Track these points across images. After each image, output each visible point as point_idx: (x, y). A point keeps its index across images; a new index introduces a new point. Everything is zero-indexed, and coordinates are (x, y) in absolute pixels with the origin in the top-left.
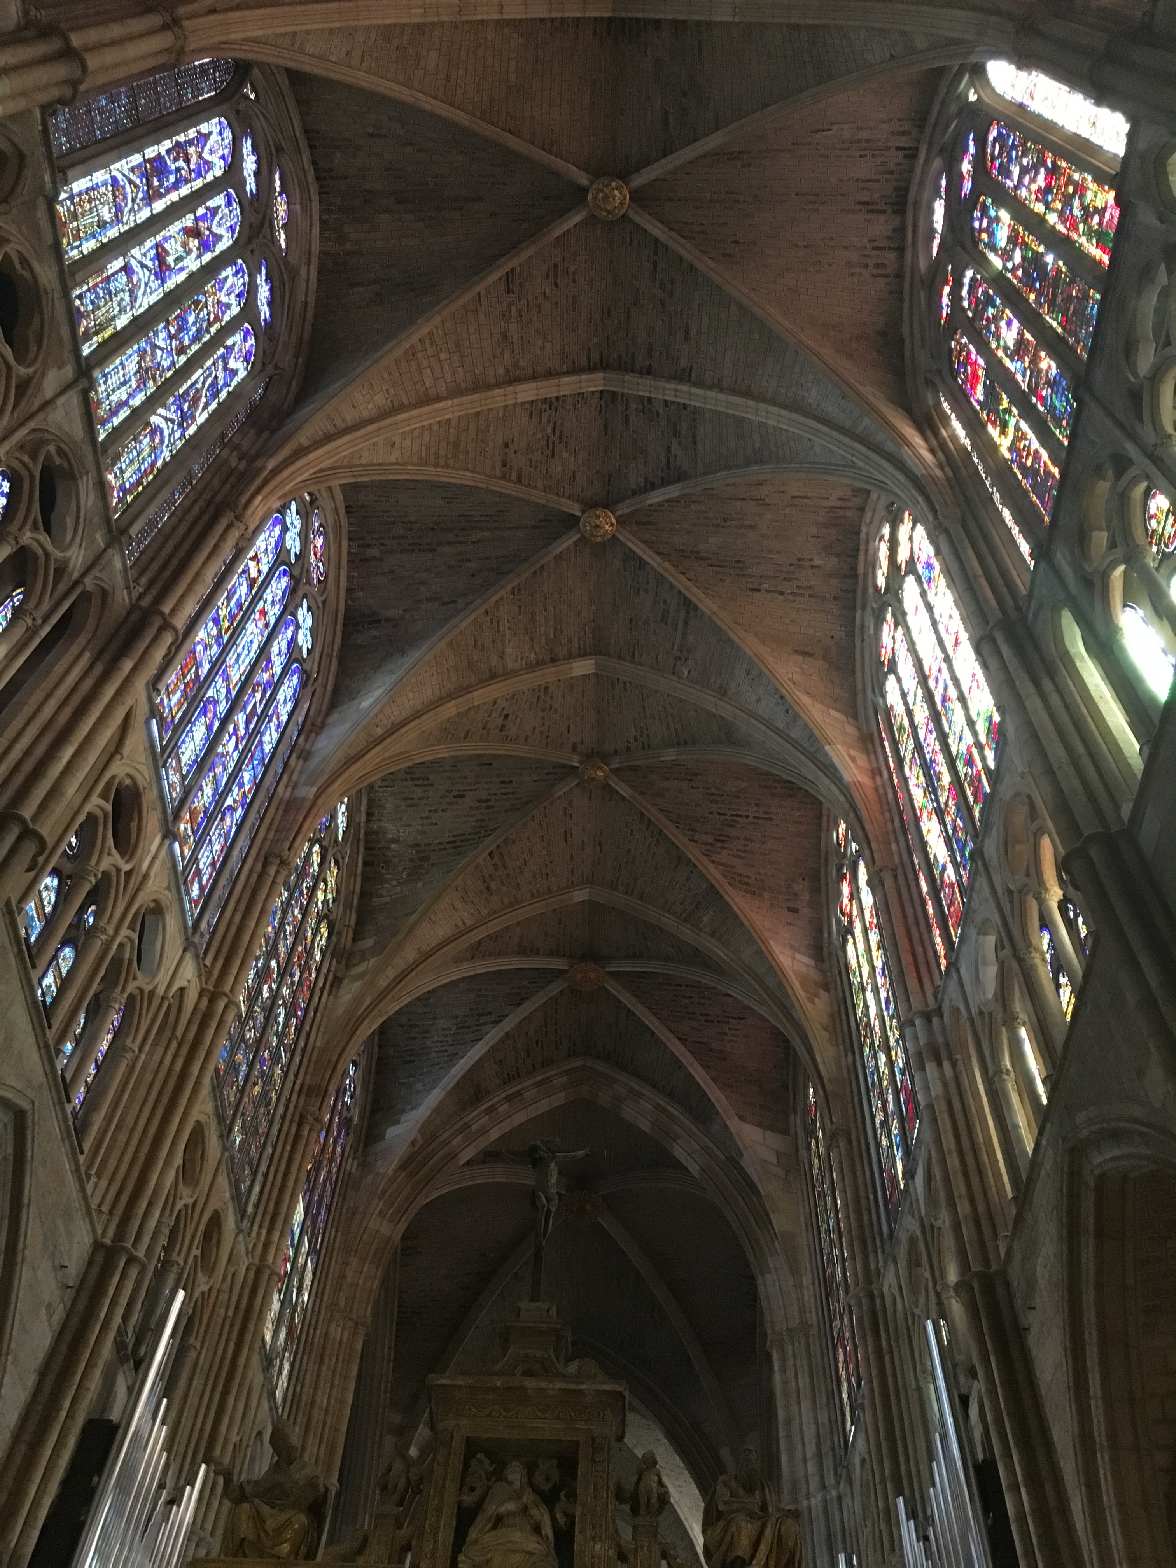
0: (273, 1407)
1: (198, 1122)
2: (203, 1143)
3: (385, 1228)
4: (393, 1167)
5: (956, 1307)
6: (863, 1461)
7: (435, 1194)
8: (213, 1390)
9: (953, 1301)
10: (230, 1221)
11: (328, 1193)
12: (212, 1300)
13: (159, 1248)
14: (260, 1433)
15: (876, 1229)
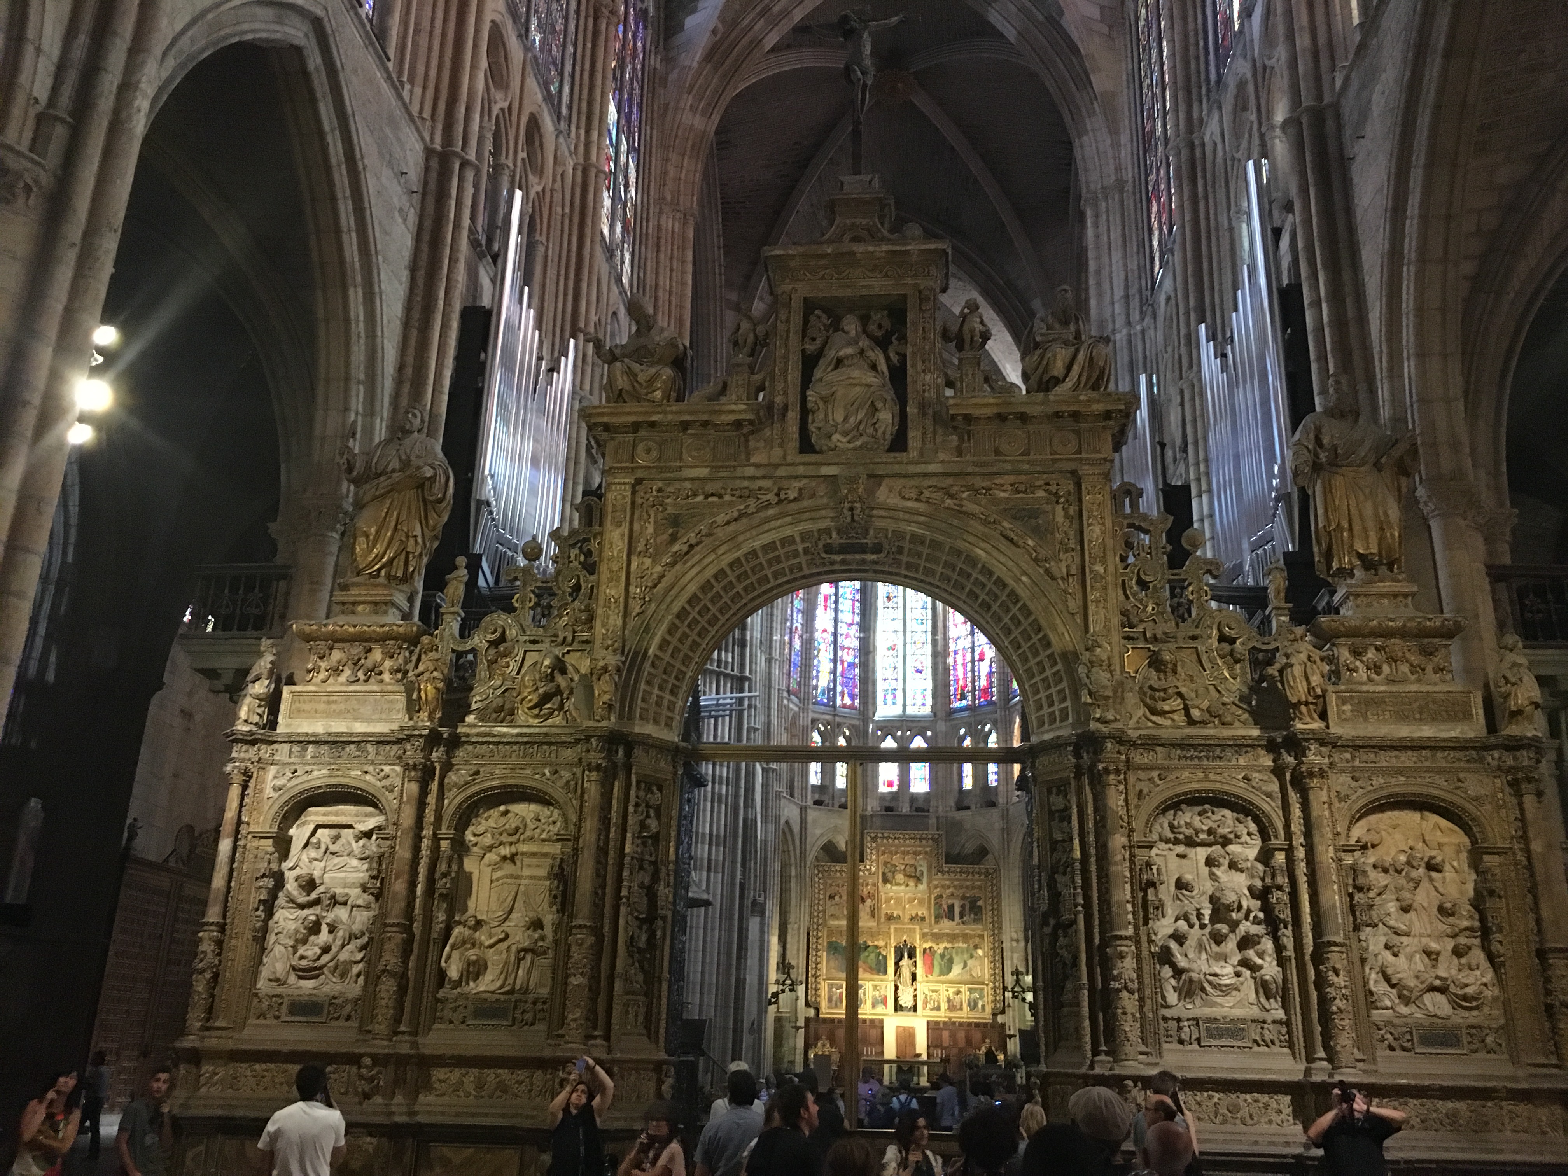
0: (623, 291)
1: (493, 22)
2: (504, 44)
3: (698, 122)
4: (697, 58)
5: (1280, 147)
6: (1168, 299)
7: (742, 86)
8: (566, 278)
9: (1277, 141)
10: (548, 123)
11: (637, 91)
12: (548, 200)
13: (487, 154)
14: (615, 314)
15: (1203, 76)
